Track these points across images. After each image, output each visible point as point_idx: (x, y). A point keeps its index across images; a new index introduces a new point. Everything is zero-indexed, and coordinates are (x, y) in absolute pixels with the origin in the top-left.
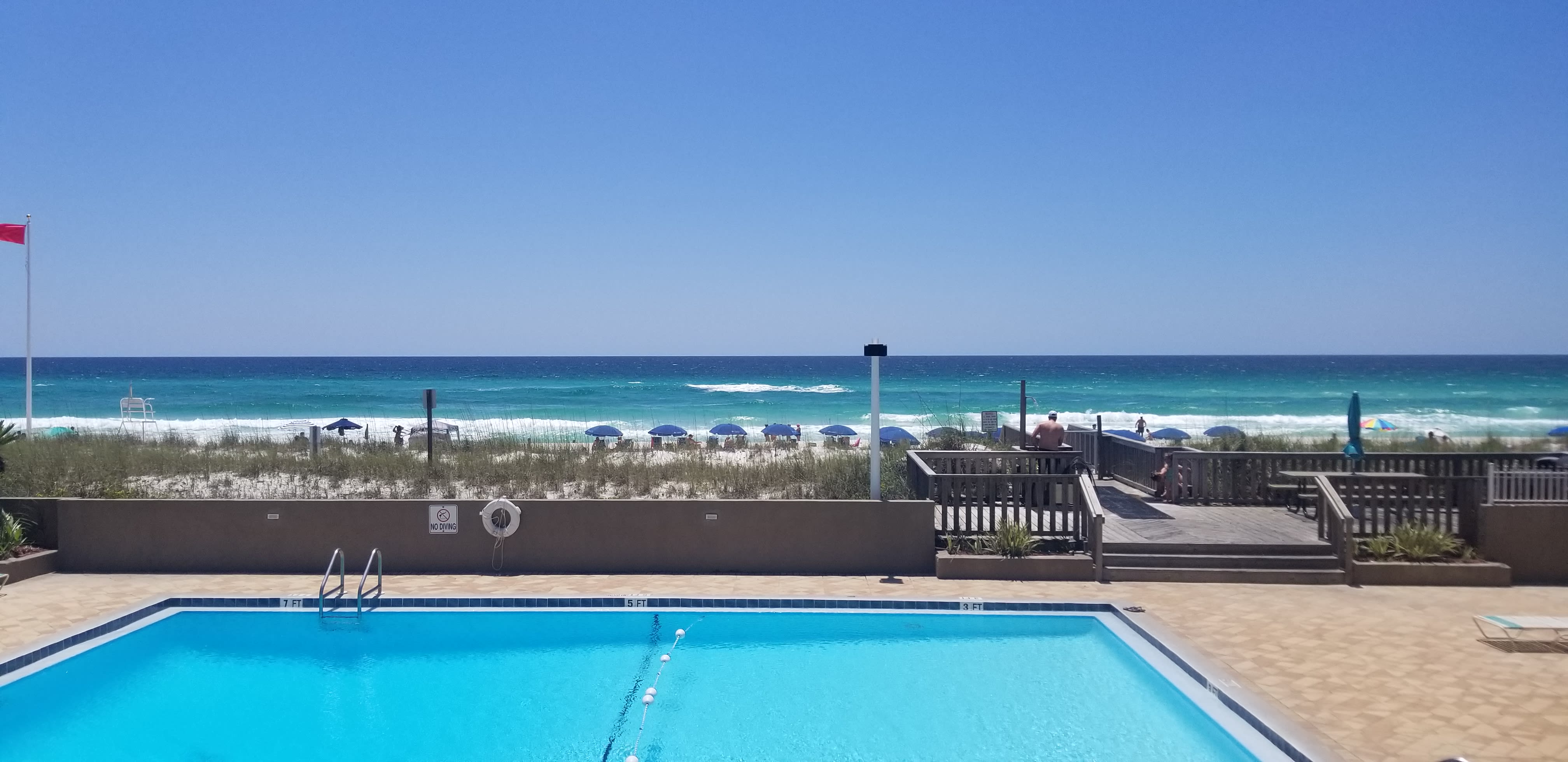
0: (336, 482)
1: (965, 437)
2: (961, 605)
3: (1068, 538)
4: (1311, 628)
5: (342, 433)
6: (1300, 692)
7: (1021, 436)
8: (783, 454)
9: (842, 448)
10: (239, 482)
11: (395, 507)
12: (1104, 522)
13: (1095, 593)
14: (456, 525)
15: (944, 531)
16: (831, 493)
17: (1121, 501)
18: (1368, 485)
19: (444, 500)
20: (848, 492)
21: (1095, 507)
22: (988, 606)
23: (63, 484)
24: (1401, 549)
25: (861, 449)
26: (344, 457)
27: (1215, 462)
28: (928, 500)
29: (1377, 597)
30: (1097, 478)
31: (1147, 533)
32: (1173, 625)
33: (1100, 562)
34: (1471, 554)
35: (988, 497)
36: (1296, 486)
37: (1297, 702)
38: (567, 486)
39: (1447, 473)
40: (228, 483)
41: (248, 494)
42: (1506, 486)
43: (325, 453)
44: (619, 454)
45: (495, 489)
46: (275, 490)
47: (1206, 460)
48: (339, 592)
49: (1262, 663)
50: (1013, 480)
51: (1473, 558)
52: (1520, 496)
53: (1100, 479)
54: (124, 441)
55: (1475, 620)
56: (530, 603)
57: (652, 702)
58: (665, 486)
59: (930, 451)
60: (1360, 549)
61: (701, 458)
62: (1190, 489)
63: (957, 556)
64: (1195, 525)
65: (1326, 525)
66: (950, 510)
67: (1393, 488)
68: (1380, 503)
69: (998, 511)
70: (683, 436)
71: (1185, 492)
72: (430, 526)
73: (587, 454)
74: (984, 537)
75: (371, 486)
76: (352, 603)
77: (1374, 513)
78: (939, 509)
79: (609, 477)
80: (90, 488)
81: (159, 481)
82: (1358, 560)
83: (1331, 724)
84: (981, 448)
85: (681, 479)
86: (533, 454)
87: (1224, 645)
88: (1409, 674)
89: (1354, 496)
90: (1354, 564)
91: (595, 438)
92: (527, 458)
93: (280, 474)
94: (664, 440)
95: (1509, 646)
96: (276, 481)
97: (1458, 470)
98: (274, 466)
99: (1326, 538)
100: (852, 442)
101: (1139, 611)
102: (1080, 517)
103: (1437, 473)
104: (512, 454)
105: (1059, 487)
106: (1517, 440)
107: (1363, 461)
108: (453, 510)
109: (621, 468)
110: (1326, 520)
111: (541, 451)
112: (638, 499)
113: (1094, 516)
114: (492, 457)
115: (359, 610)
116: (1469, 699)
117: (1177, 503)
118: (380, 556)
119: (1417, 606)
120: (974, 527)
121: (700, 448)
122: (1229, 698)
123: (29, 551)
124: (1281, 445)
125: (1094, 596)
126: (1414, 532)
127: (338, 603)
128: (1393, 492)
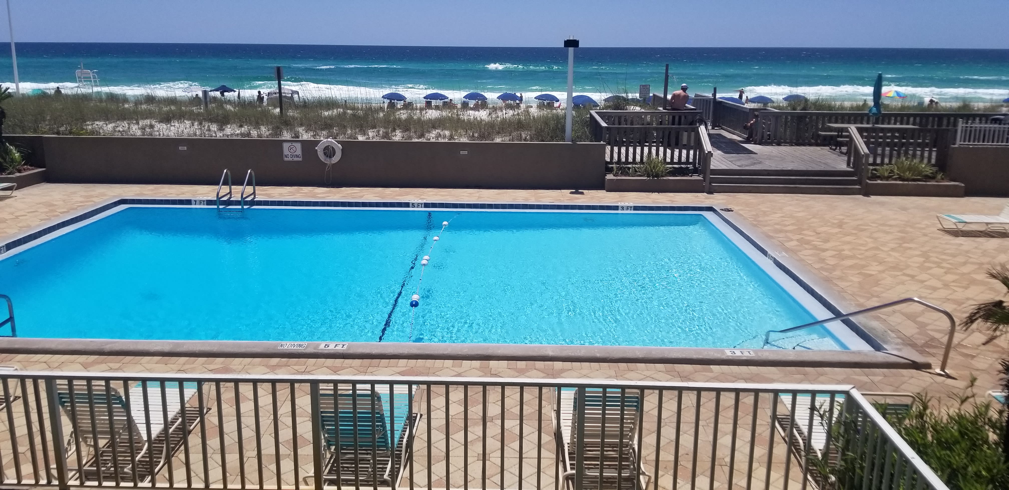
0: (222, 127)
1: (628, 102)
2: (620, 208)
3: (689, 166)
4: (836, 221)
5: (222, 94)
6: (824, 259)
7: (664, 102)
8: (511, 112)
9: (549, 109)
10: (159, 126)
11: (260, 143)
12: (712, 156)
13: (703, 200)
14: (301, 156)
15: (611, 162)
16: (540, 138)
17: (725, 143)
18: (881, 133)
19: (292, 139)
20: (551, 137)
21: (707, 146)
22: (636, 208)
23: (44, 126)
24: (897, 173)
25: (561, 109)
26: (225, 110)
27: (786, 118)
28: (602, 143)
29: (879, 203)
30: (711, 128)
31: (739, 163)
32: (750, 219)
33: (708, 180)
34: (941, 177)
35: (640, 141)
36: (836, 133)
37: (822, 265)
38: (371, 132)
39: (933, 126)
40: (152, 126)
41: (165, 134)
42: (969, 135)
43: (213, 108)
44: (405, 111)
45: (324, 133)
46: (183, 131)
47: (781, 116)
48: (229, 196)
49: (803, 242)
50: (656, 129)
51: (942, 179)
52: (977, 141)
53: (713, 129)
54: (81, 99)
55: (938, 217)
56: (350, 204)
57: (427, 264)
58: (434, 132)
59: (605, 111)
60: (872, 173)
61: (457, 115)
62: (769, 135)
63: (619, 178)
64: (770, 158)
65: (852, 158)
66: (616, 149)
67: (897, 135)
68: (888, 145)
69: (646, 150)
70: (446, 100)
71: (766, 137)
72: (284, 156)
73: (383, 111)
74: (636, 166)
75: (244, 129)
76: (237, 203)
77: (883, 151)
78: (608, 148)
79: (399, 126)
80: (62, 129)
81: (107, 125)
82: (870, 180)
83: (841, 278)
84: (638, 109)
85: (444, 128)
86: (348, 111)
87: (781, 231)
88: (893, 249)
89: (872, 140)
90: (867, 182)
91: (389, 101)
92: (345, 113)
93: (185, 121)
94: (434, 102)
95: (956, 233)
96: (183, 126)
97: (940, 124)
98: (181, 116)
99: (851, 166)
100: (556, 104)
101: (729, 211)
102: (698, 153)
103: (927, 125)
104: (335, 110)
105: (685, 134)
106: (981, 105)
107: (881, 117)
108: (298, 146)
109: (406, 120)
110: (852, 155)
111: (353, 109)
112: (416, 140)
113: (706, 152)
114: (322, 112)
115: (243, 207)
116: (927, 264)
117: (760, 144)
118: (253, 174)
119: (904, 209)
120: (630, 160)
121: (457, 108)
122: (780, 263)
123: (27, 169)
124: (830, 108)
125: (703, 202)
126: (907, 163)
127: (229, 202)
128: (897, 137)
